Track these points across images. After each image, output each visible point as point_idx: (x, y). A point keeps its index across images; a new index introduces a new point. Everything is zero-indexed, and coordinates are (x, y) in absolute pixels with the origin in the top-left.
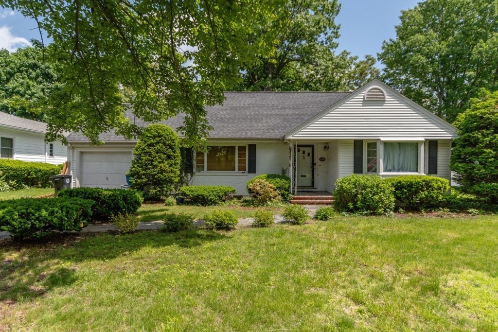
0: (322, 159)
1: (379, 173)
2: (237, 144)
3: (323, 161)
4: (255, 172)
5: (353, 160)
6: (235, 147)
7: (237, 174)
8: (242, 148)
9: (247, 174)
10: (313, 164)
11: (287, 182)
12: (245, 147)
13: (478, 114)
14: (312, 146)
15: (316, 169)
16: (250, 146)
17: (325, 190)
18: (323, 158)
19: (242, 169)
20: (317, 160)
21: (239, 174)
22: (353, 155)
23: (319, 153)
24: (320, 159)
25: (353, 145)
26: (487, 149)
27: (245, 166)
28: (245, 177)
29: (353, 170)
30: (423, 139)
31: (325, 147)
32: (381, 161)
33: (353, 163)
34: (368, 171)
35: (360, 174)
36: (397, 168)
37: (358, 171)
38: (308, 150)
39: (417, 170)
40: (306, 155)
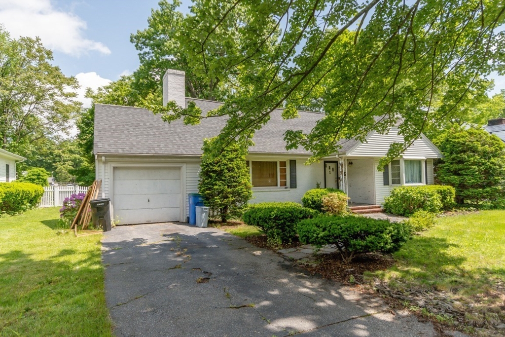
1: (403, 184)
2: (278, 159)
4: (296, 187)
5: (383, 175)
6: (276, 162)
7: (279, 190)
8: (283, 164)
9: (290, 189)
10: (338, 178)
12: (286, 162)
14: (336, 162)
16: (291, 161)
19: (284, 184)
21: (281, 190)
26: (473, 166)
28: (287, 192)
29: (383, 183)
30: (424, 158)
31: (350, 163)
32: (404, 174)
33: (383, 177)
34: (393, 183)
35: (387, 186)
36: (410, 180)
37: (386, 183)
38: (333, 166)
39: (420, 181)
40: (331, 170)
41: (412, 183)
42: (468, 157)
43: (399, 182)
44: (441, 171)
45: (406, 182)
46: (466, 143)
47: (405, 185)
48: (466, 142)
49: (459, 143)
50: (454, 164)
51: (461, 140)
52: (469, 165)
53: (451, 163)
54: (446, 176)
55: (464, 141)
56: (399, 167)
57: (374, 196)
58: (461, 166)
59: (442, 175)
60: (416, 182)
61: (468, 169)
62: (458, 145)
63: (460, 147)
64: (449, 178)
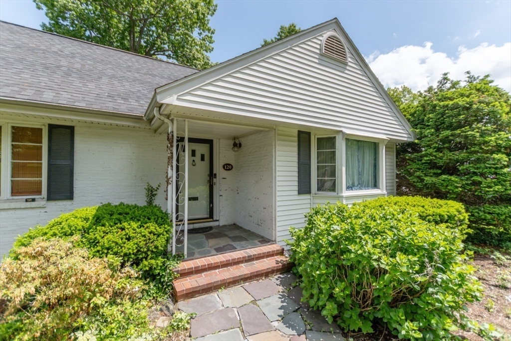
0: (228, 167)
1: (342, 192)
3: (229, 170)
4: (71, 198)
5: (296, 169)
7: (6, 205)
8: (27, 134)
9: (43, 203)
10: (212, 175)
11: (160, 230)
12: (39, 131)
13: (460, 103)
14: (210, 142)
15: (218, 184)
17: (233, 223)
18: (229, 165)
19: (25, 190)
20: (218, 169)
21: (13, 205)
22: (296, 159)
23: (223, 155)
24: (224, 167)
25: (296, 139)
27: (41, 182)
28: (34, 212)
29: (296, 188)
30: (384, 137)
31: (235, 145)
32: (344, 170)
33: (296, 174)
34: (319, 189)
35: (307, 196)
36: (356, 183)
37: (304, 188)
38: (202, 149)
39: (375, 185)
40: (198, 157)
41: (360, 189)
42: (483, 134)
43: (333, 188)
44: (413, 167)
45: (348, 188)
46: (475, 106)
47: (346, 193)
48: (471, 104)
49: (456, 107)
50: (446, 151)
51: (461, 102)
52: (487, 152)
53: (439, 150)
54: (426, 175)
55: (467, 103)
56: (334, 153)
57: (272, 219)
58: (463, 155)
59: (418, 174)
60: (367, 187)
61: (484, 160)
62: (455, 111)
63: (460, 115)
64: (434, 179)
